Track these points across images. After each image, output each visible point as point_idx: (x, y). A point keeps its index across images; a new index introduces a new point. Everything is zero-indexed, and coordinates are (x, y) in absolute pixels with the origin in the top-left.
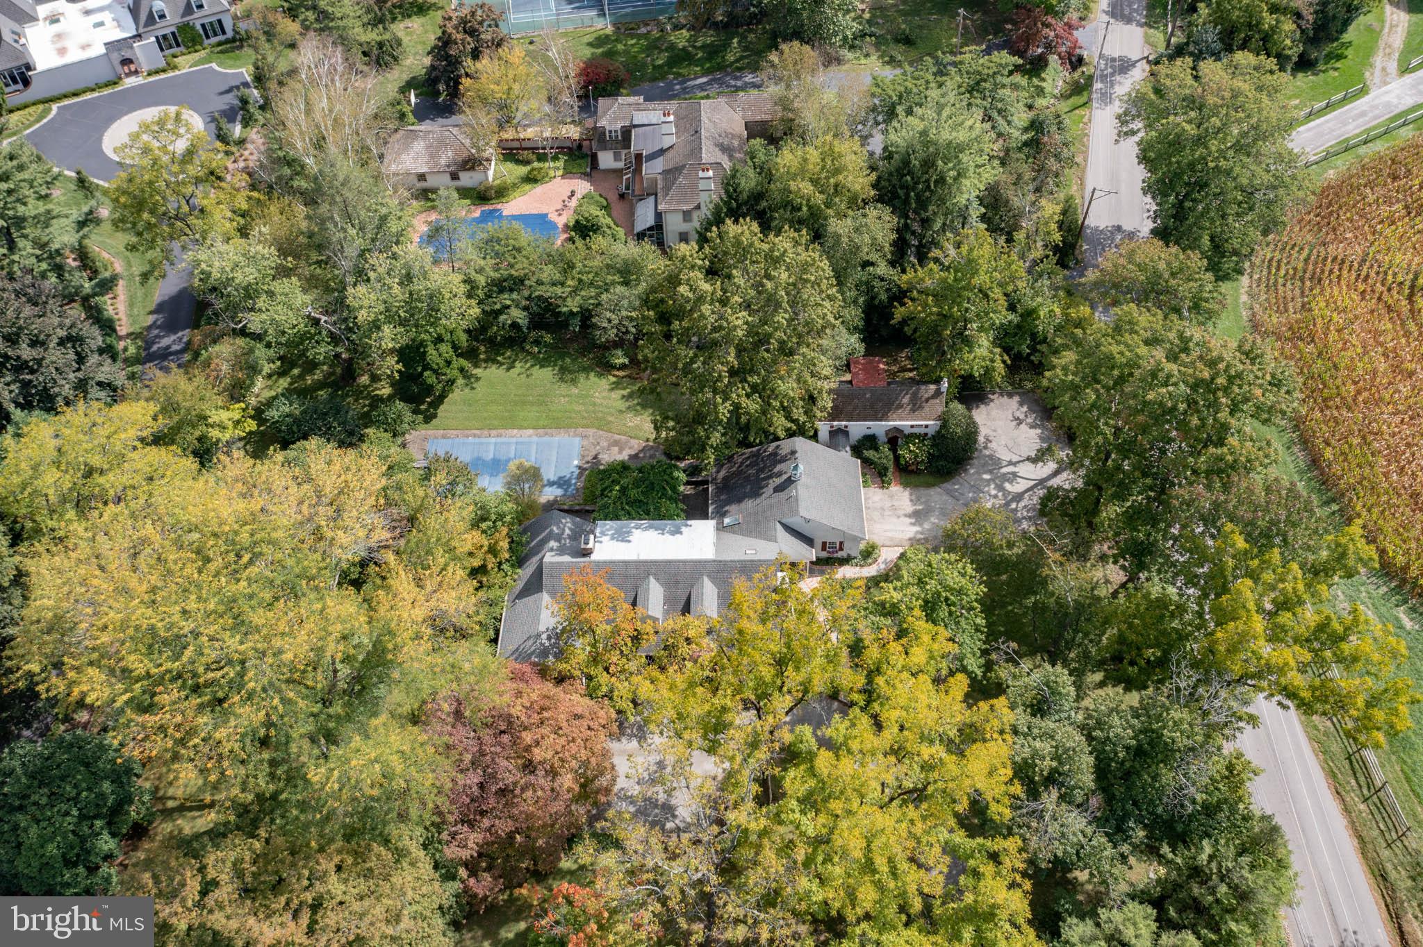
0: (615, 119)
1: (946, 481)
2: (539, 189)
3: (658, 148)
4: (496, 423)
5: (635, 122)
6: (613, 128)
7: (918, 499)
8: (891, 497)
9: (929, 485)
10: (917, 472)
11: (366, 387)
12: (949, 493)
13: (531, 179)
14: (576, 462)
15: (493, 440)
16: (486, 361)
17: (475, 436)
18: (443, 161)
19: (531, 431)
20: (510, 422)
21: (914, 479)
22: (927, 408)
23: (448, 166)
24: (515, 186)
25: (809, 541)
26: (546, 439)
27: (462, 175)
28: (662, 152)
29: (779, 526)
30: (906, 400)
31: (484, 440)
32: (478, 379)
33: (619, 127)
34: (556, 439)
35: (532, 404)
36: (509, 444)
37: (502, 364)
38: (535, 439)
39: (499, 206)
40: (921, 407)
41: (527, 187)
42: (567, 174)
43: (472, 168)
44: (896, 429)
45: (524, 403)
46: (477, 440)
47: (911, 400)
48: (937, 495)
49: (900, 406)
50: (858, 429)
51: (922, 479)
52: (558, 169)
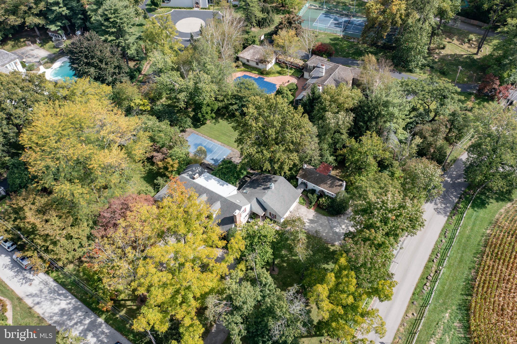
0: (313, 63)
1: (330, 216)
2: (281, 77)
3: (318, 76)
4: (213, 136)
5: (318, 66)
6: (310, 65)
7: (316, 217)
8: (308, 212)
9: (324, 215)
10: (322, 208)
11: (189, 112)
12: (328, 220)
13: (279, 73)
14: (224, 157)
15: (208, 141)
16: (225, 119)
17: (205, 137)
18: (255, 58)
19: (220, 143)
20: (217, 138)
21: (321, 211)
22: (335, 188)
23: (256, 60)
24: (274, 73)
25: (265, 209)
26: (223, 147)
27: (259, 64)
28: (319, 77)
29: (255, 199)
30: (329, 183)
31: (206, 140)
32: (219, 122)
33: (312, 65)
34: (225, 148)
35: (227, 136)
36: (212, 144)
37: (229, 121)
38: (219, 145)
39: (265, 77)
40: (333, 187)
41: (277, 75)
42: (292, 75)
43: (262, 63)
44: (322, 191)
45: (225, 134)
46: (205, 139)
47: (331, 183)
48: (324, 219)
49: (326, 183)
50: (311, 186)
51: (323, 212)
52: (290, 73)
